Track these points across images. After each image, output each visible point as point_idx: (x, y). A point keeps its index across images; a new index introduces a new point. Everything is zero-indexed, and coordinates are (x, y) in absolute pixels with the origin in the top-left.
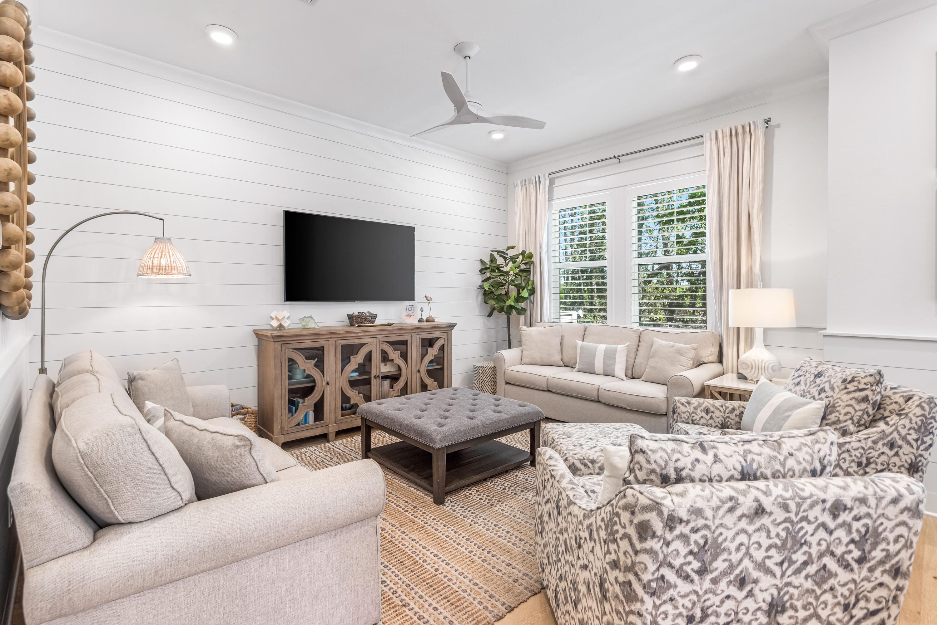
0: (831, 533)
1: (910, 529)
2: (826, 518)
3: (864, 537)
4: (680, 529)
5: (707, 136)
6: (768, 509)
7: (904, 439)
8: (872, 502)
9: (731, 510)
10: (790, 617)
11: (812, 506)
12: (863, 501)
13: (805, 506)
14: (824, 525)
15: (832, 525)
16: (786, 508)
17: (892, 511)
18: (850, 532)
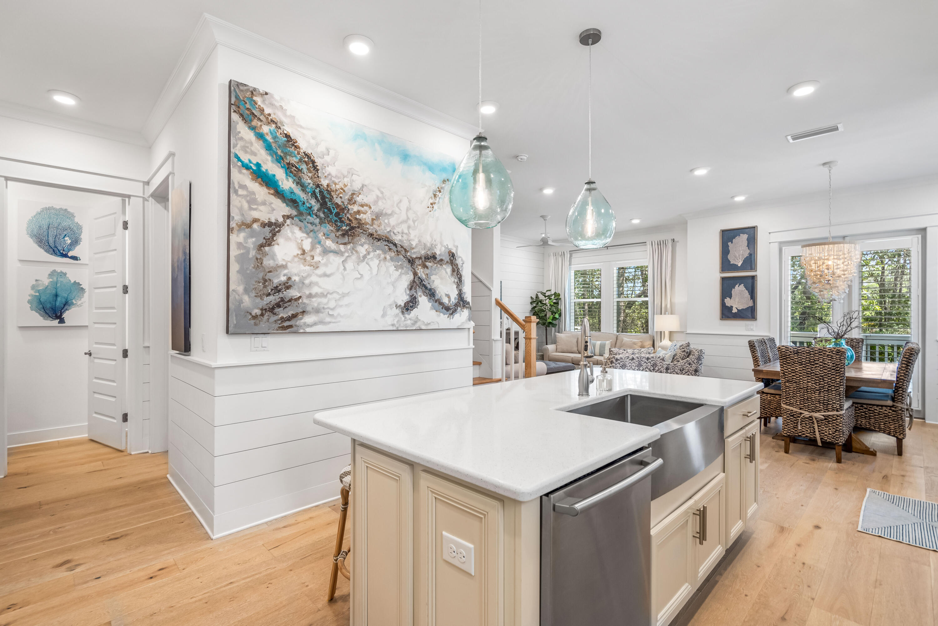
0: (647, 364)
1: (663, 363)
2: (646, 361)
3: (653, 365)
4: (618, 362)
5: (648, 243)
6: (635, 358)
8: (655, 358)
9: (628, 358)
11: (643, 358)
12: (653, 357)
13: (642, 358)
14: (645, 362)
15: (647, 362)
16: (638, 358)
17: (659, 360)
18: (651, 364)
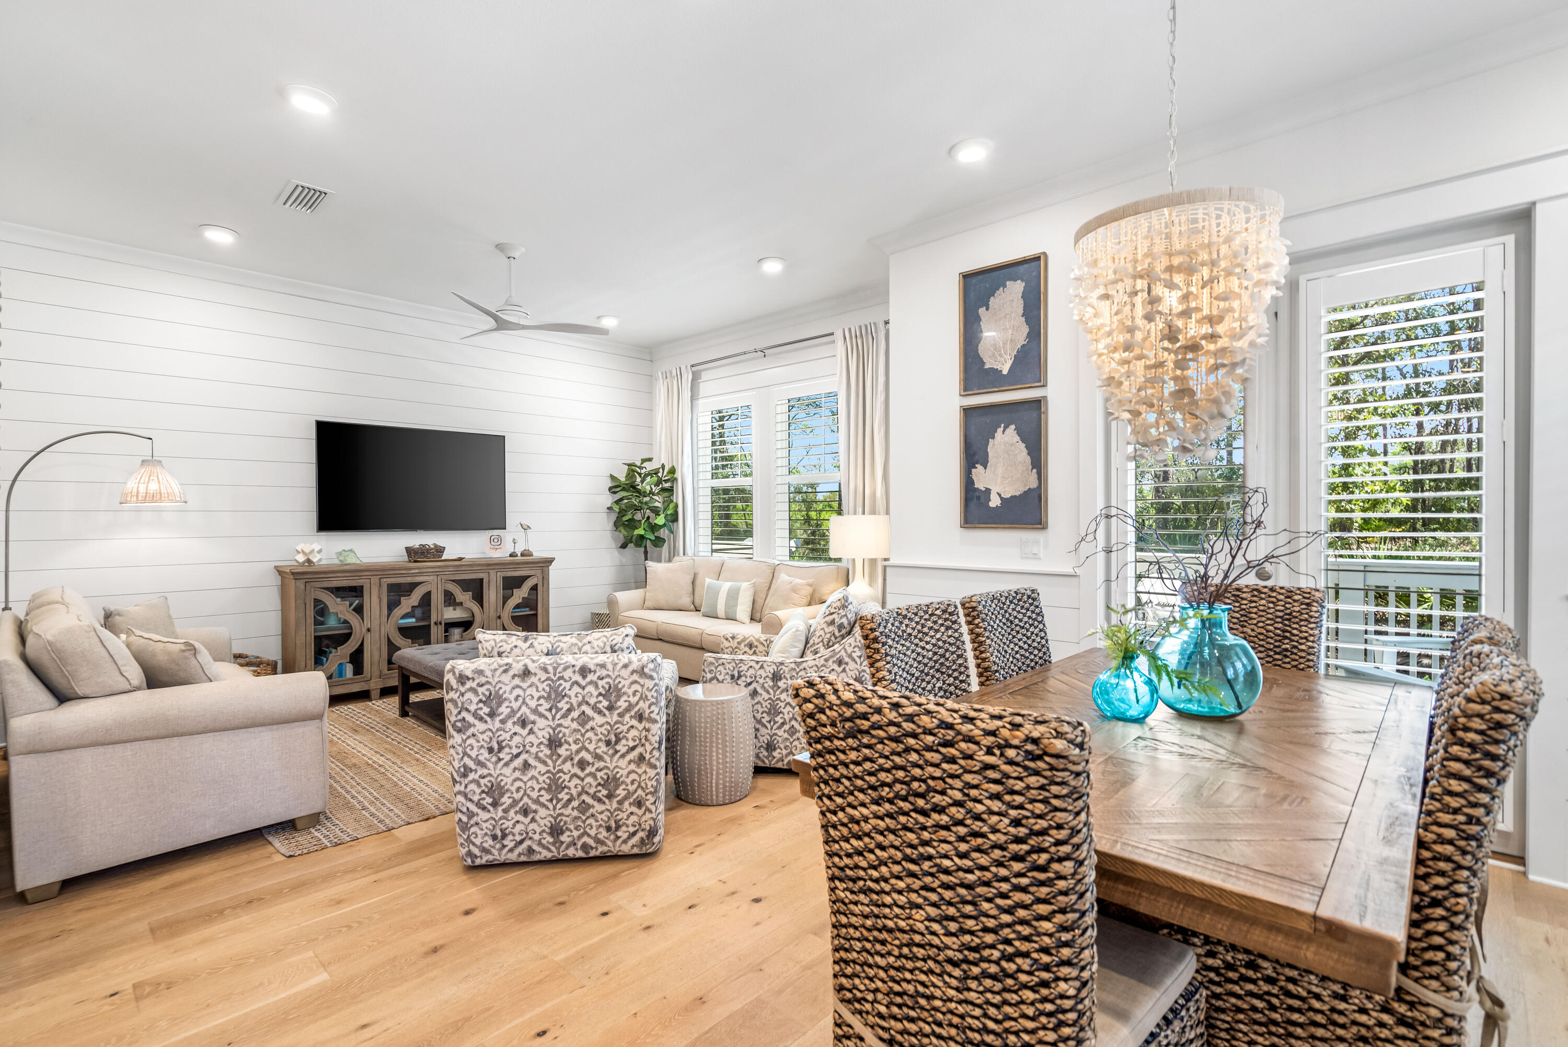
0: (583, 688)
1: (643, 686)
2: (578, 678)
3: (609, 692)
4: (469, 684)
5: (839, 334)
6: (532, 670)
7: (850, 656)
8: (610, 667)
9: (505, 671)
10: (567, 750)
11: (565, 669)
12: (603, 666)
13: (560, 669)
14: (577, 683)
15: (583, 683)
16: (545, 670)
17: (625, 673)
18: (597, 687)
